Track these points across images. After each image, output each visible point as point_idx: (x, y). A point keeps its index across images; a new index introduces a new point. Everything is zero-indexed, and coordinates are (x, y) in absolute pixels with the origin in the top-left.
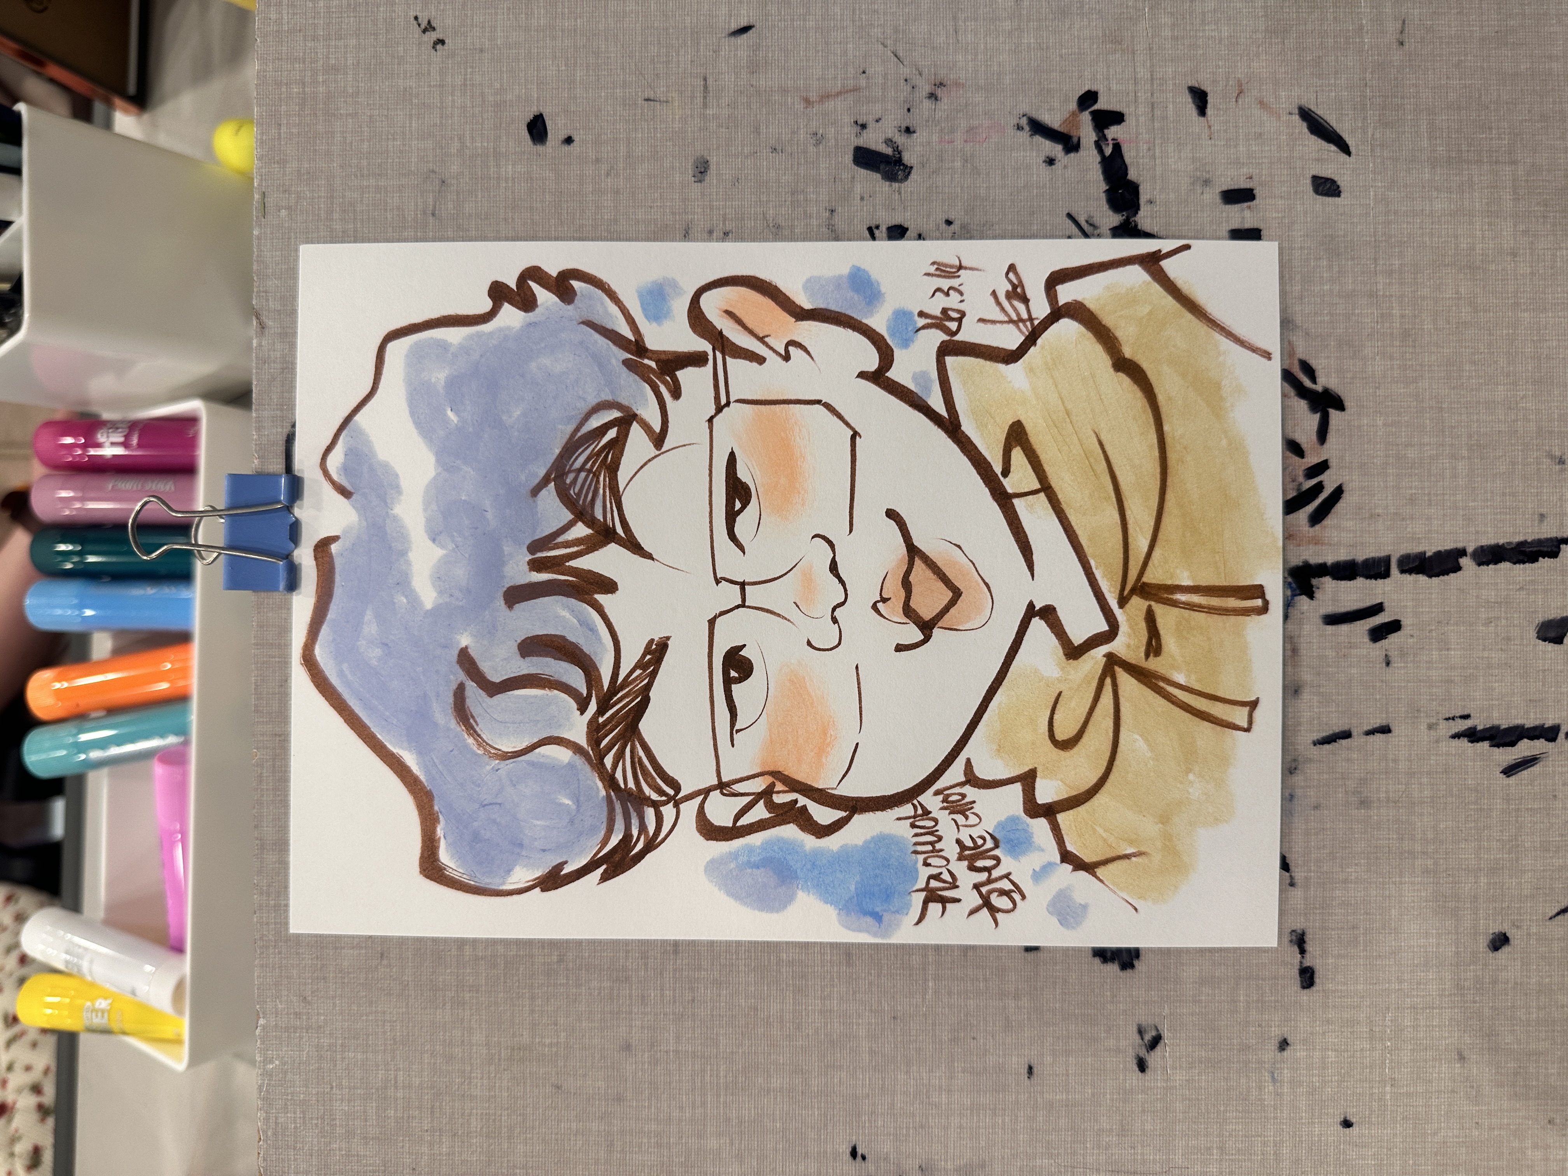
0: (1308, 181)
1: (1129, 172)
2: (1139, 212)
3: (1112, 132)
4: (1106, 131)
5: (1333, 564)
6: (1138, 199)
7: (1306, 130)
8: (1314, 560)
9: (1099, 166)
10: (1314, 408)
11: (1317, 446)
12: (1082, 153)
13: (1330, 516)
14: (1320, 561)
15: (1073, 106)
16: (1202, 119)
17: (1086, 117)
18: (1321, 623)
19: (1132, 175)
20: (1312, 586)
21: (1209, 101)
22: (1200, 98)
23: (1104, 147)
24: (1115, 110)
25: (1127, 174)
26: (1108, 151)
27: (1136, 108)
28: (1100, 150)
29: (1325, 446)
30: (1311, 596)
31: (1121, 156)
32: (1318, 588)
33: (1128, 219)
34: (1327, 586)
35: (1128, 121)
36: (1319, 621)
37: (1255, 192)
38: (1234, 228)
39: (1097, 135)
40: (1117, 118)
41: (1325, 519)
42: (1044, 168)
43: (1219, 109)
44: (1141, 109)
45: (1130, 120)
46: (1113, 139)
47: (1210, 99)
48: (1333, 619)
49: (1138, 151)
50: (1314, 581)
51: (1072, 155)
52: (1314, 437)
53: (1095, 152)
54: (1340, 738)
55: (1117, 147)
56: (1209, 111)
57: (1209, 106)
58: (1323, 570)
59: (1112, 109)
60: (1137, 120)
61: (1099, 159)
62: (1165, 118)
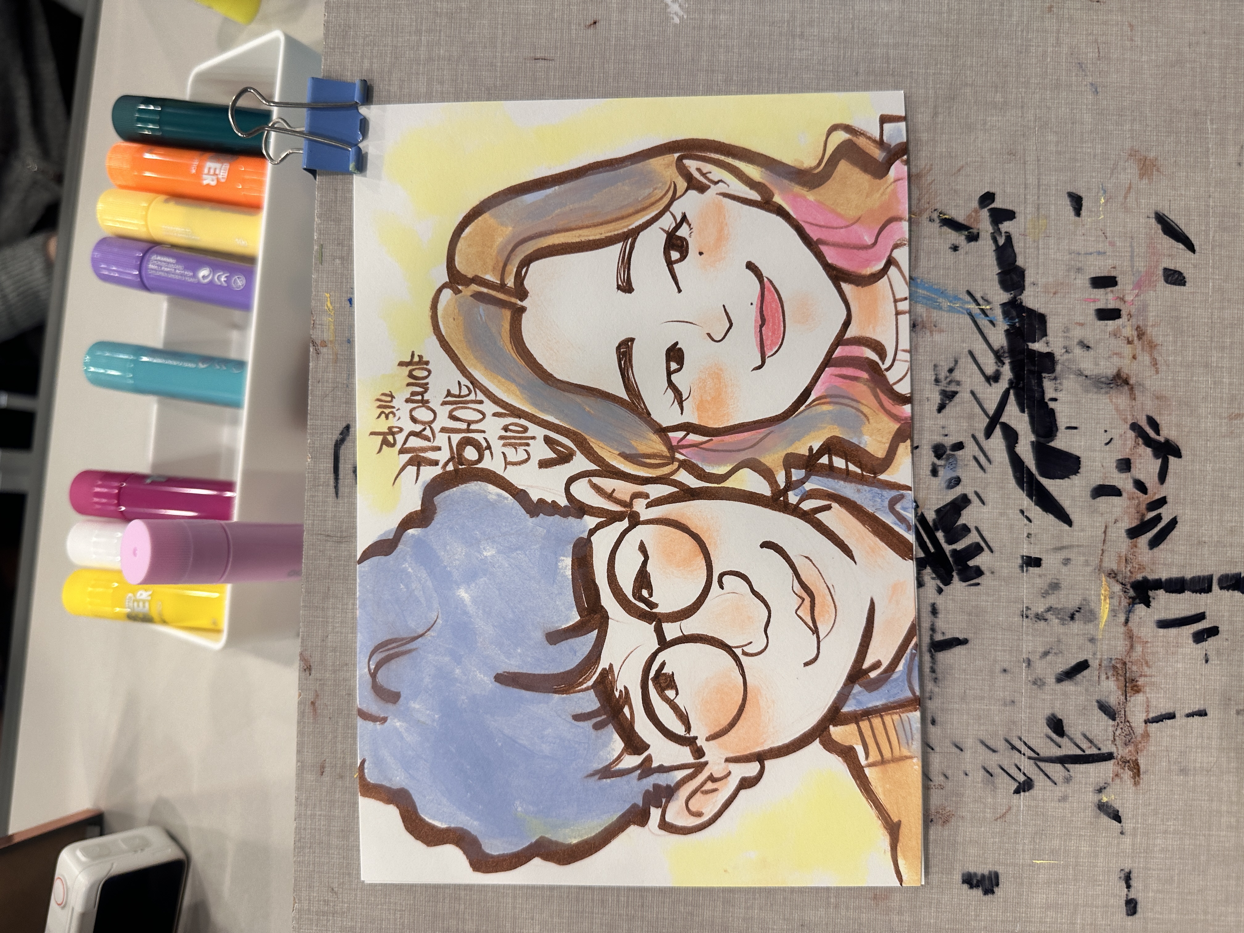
0: (1161, 272)
1: (1017, 259)
2: (1024, 292)
3: (1006, 226)
4: (1000, 226)
5: (1166, 580)
6: (1024, 281)
7: (1161, 231)
8: (1151, 577)
9: (993, 254)
10: (1156, 455)
11: (1158, 485)
12: (980, 242)
13: (1165, 541)
14: (1157, 577)
15: (975, 204)
16: (1077, 218)
17: (985, 214)
18: (1155, 626)
19: (1020, 262)
20: (1149, 597)
21: (1084, 204)
22: (1077, 202)
23: (998, 238)
24: (1008, 208)
25: (1016, 261)
26: (1001, 241)
27: (1025, 208)
28: (995, 240)
29: (1164, 485)
30: (1148, 605)
31: (1012, 246)
32: (1154, 599)
33: (1015, 297)
34: (1160, 597)
35: (1018, 219)
36: (1154, 625)
37: (1117, 279)
38: (1099, 307)
39: (994, 229)
40: (1010, 215)
41: (1162, 544)
42: (950, 254)
43: (1091, 211)
44: (1030, 209)
45: (1020, 218)
46: (1006, 232)
47: (1084, 203)
48: (1164, 624)
49: (1025, 243)
50: (1151, 593)
51: (973, 243)
52: (1156, 479)
53: (991, 242)
54: (1166, 719)
55: (1009, 238)
56: (1083, 212)
57: (1083, 208)
58: (1158, 584)
59: (1005, 208)
60: (1025, 218)
61: (994, 248)
62: (1047, 217)
